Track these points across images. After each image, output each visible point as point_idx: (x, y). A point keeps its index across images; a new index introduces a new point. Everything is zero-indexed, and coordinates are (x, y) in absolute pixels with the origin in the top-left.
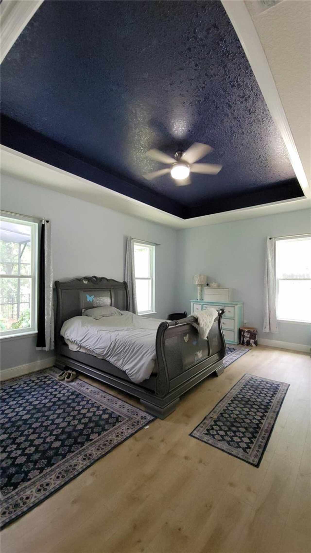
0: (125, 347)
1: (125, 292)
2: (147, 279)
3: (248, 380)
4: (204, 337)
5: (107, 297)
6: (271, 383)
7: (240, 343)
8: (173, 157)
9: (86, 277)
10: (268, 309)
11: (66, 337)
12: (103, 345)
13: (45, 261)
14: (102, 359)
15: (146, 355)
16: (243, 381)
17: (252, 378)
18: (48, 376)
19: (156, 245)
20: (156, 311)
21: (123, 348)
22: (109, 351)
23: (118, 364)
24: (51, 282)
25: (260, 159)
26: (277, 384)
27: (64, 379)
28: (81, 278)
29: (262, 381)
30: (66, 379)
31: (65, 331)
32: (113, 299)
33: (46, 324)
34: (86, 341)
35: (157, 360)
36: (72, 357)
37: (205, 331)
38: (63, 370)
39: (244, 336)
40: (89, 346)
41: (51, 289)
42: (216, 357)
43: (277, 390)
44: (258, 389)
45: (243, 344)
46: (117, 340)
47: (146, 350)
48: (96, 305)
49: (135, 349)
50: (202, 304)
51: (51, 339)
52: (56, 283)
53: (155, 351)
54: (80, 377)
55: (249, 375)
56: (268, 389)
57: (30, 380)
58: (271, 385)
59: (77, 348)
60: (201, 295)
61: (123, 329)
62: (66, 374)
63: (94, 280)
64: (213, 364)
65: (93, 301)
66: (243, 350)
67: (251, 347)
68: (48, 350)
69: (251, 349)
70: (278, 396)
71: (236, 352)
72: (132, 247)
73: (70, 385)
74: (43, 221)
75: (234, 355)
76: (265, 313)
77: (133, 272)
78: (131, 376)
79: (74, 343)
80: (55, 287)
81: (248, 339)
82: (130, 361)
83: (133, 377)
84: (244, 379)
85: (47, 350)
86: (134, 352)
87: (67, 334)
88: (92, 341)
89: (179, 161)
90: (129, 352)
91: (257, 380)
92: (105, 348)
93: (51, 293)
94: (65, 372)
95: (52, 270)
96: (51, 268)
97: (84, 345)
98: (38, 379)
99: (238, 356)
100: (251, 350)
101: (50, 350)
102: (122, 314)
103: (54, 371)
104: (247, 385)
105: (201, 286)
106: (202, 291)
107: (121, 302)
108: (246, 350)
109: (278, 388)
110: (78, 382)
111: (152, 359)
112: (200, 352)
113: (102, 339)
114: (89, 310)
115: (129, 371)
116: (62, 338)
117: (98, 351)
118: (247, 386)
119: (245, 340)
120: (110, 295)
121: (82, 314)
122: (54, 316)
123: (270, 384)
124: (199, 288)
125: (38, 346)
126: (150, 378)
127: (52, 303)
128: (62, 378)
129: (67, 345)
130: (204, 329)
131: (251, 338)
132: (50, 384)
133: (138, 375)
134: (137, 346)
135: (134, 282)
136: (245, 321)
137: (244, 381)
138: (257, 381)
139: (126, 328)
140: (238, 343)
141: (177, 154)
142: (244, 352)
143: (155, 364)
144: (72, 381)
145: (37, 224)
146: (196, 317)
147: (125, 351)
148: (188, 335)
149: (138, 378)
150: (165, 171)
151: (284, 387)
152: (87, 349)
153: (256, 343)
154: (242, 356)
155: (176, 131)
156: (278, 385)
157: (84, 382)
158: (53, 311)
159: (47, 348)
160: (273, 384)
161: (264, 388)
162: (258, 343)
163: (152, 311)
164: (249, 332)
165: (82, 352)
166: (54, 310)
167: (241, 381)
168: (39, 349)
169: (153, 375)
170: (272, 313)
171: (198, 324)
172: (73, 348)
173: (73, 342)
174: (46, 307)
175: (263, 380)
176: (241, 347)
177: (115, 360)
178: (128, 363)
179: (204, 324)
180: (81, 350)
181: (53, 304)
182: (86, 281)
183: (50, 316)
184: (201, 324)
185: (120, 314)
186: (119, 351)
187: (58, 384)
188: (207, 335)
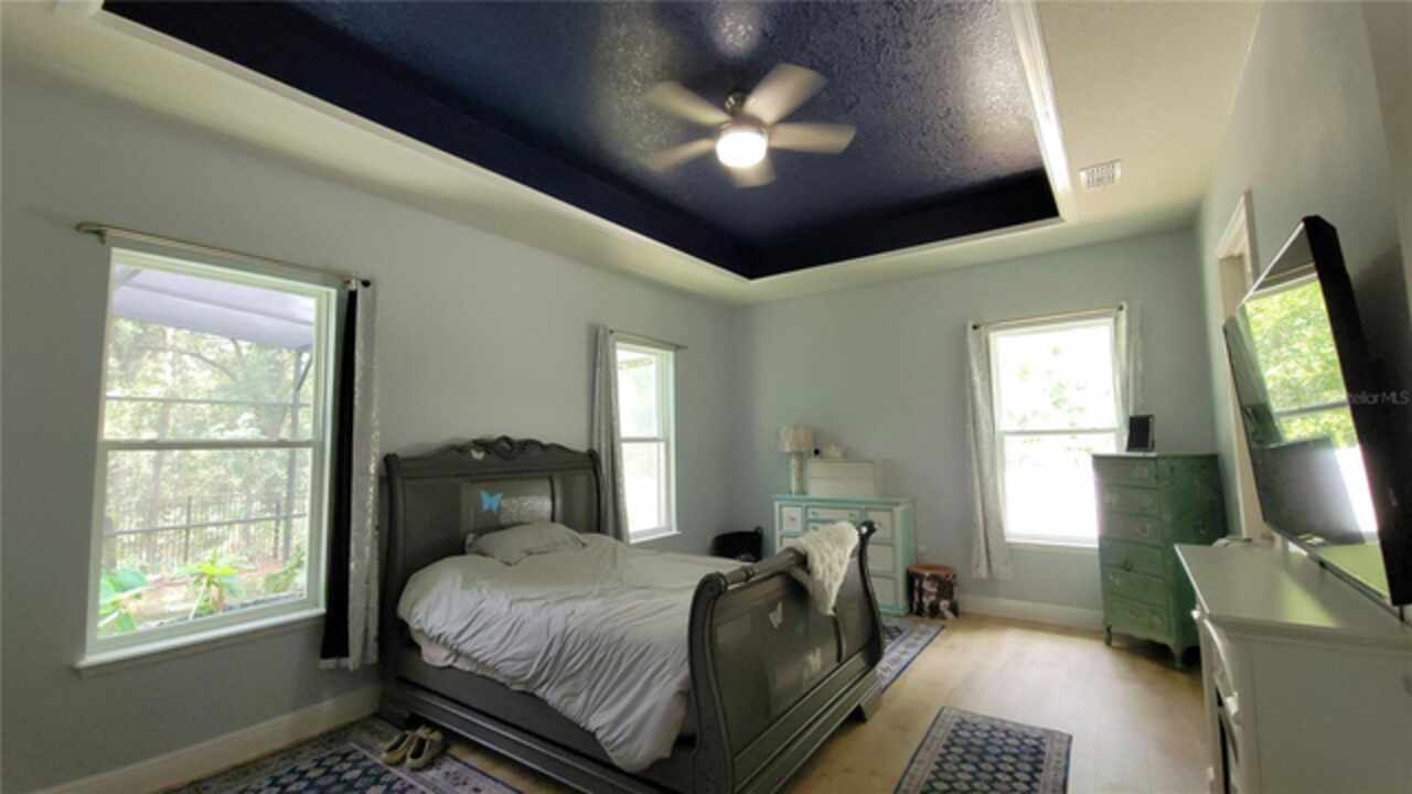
0: (595, 652)
1: (593, 478)
2: (654, 440)
3: (952, 727)
4: (825, 605)
5: (540, 494)
6: (1020, 736)
7: (911, 611)
8: (722, 107)
9: (481, 440)
10: (980, 513)
11: (414, 624)
12: (523, 648)
13: (357, 396)
14: (524, 693)
15: (658, 677)
16: (942, 734)
17: (964, 722)
18: (355, 751)
19: (677, 348)
20: (679, 528)
21: (586, 658)
22: (546, 665)
23: (573, 709)
24: (373, 459)
25: (950, 119)
26: (1036, 735)
27: (404, 758)
28: (463, 442)
29: (994, 728)
30: (409, 761)
31: (412, 607)
32: (558, 502)
33: (351, 586)
34: (474, 635)
35: (694, 693)
36: (430, 684)
37: (827, 590)
38: (403, 729)
39: (921, 592)
40: (481, 653)
41: (372, 478)
42: (857, 662)
43: (1040, 757)
44: (987, 758)
45: (920, 612)
46: (569, 631)
47: (661, 661)
48: (508, 521)
49: (626, 657)
50: (804, 505)
51: (366, 630)
52: (389, 462)
53: (687, 665)
54: (455, 750)
55: (953, 712)
56: (1015, 755)
57: (292, 771)
58: (1020, 740)
59: (447, 658)
60: (801, 479)
61: (590, 593)
62: (410, 743)
63: (504, 448)
64: (851, 687)
65: (500, 508)
66: (923, 633)
67: (942, 622)
68: (357, 666)
69: (944, 627)
70: (1048, 776)
71: (904, 638)
72: (611, 355)
73: (423, 782)
74: (353, 282)
75: (901, 648)
76: (975, 525)
77: (615, 423)
78: (612, 751)
79: (437, 642)
80: (384, 474)
81: (933, 598)
82: (608, 701)
83: (621, 753)
84: (941, 727)
85: (351, 667)
86: (621, 670)
87: (417, 614)
88: (490, 637)
89: (740, 119)
90: (605, 671)
91: (979, 726)
92: (532, 656)
93: (371, 490)
94: (406, 736)
95: (377, 423)
96: (374, 415)
97: (467, 647)
98: (319, 763)
99: (913, 651)
100: (943, 632)
101: (363, 665)
102: (584, 545)
103: (373, 733)
104: (954, 744)
105: (800, 455)
106: (801, 469)
107: (581, 507)
108: (929, 632)
109: (1042, 748)
110: (449, 766)
111: (680, 693)
112: (814, 654)
113: (524, 626)
114: (486, 537)
115: (608, 734)
116: (403, 627)
117: (511, 669)
118: (953, 749)
119: (927, 601)
120: (549, 492)
121: (467, 549)
122: (380, 559)
123: (1017, 738)
124: (794, 462)
125: (325, 654)
126: (673, 751)
127: (373, 520)
128: (397, 756)
129: (417, 648)
130: (826, 584)
131: (940, 595)
132: (356, 780)
133: (635, 745)
134: (632, 650)
135: (617, 449)
136: (922, 548)
137: (942, 731)
138: (979, 730)
139: (596, 589)
140: (908, 610)
141: (731, 99)
142: (926, 638)
143: (688, 708)
144: (430, 765)
145: (333, 292)
146: (802, 552)
147: (592, 666)
148: (780, 605)
149: (636, 755)
150: (701, 146)
151: (1056, 745)
152: (476, 660)
153: (954, 609)
154: (922, 649)
155: (731, 36)
156: (1038, 739)
157: (466, 764)
158: (376, 544)
159: (352, 661)
160: (1027, 737)
161: (1003, 753)
162: (961, 608)
163: (670, 530)
164: (934, 578)
165: (461, 671)
166: (380, 543)
167: (933, 733)
168: (330, 663)
169: (684, 742)
170: (992, 523)
171: (809, 572)
172: (435, 656)
173: (436, 640)
174: (354, 534)
175: (997, 724)
176: (916, 622)
177: (564, 696)
178: (604, 705)
179: (824, 572)
180: (457, 665)
181: (377, 523)
182: (478, 451)
183: (366, 562)
184: (818, 573)
185: (580, 545)
186: (577, 667)
187: (383, 779)
188: (832, 601)
